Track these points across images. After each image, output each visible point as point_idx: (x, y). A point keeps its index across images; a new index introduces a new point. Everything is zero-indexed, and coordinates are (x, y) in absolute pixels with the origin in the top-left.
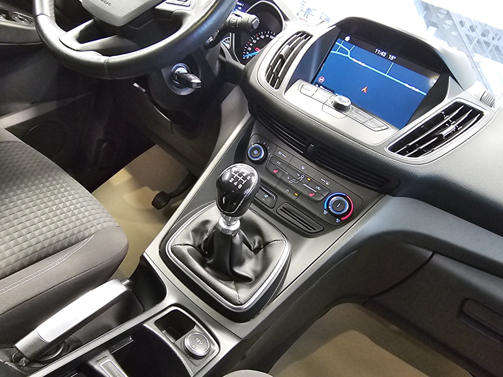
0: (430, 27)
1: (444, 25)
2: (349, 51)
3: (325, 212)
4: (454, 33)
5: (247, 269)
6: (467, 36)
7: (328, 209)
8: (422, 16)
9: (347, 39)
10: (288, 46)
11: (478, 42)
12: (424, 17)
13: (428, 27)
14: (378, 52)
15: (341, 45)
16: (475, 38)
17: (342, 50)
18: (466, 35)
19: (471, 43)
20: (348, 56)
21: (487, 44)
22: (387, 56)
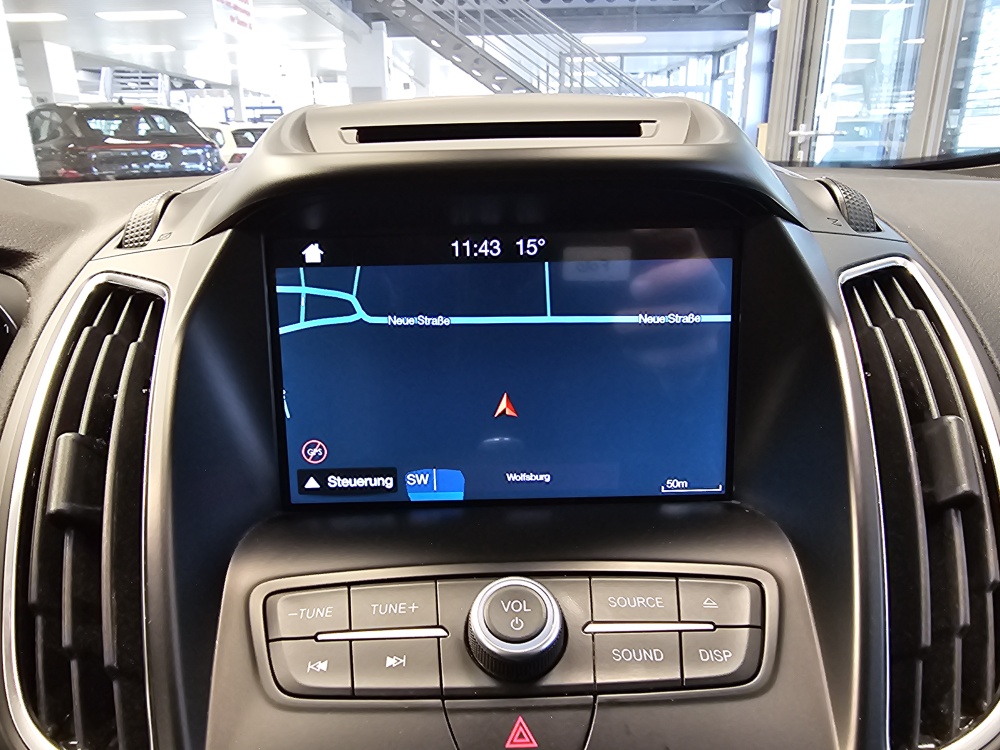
0: (373, 24)
1: (394, 12)
2: (352, 298)
4: (416, 18)
6: (439, 14)
8: (350, 11)
9: (313, 254)
10: (66, 439)
11: (461, 15)
12: (354, 11)
13: (370, 26)
14: (462, 249)
15: (304, 290)
16: (453, 12)
17: (318, 307)
18: (435, 12)
19: (452, 22)
20: (360, 314)
21: (475, 13)
22: (510, 250)
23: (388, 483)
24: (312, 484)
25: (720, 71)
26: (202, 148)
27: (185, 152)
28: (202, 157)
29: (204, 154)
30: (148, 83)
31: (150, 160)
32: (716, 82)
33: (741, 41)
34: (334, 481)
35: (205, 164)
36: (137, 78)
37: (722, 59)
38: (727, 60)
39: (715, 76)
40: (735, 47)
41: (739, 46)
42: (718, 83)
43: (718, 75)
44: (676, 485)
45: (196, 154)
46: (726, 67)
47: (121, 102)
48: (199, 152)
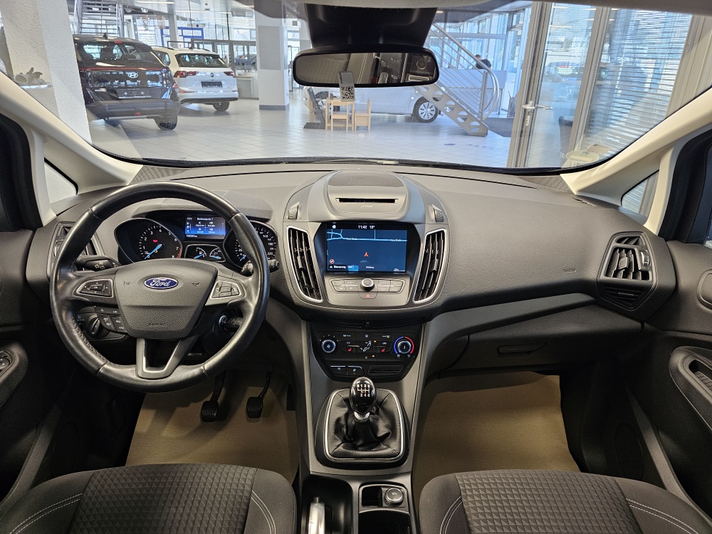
2: (341, 235)
3: (398, 356)
5: (382, 430)
7: (399, 353)
15: (332, 233)
17: (334, 236)
20: (342, 237)
22: (368, 228)
23: (345, 267)
24: (331, 267)
25: (513, 25)
26: (160, 71)
27: (147, 73)
28: (160, 76)
29: (162, 74)
30: (107, 9)
31: (125, 78)
32: (510, 32)
33: (528, 6)
34: (335, 267)
35: (162, 83)
36: (100, 5)
37: (515, 16)
38: (518, 17)
39: (510, 28)
40: (524, 10)
41: (527, 9)
42: (511, 34)
43: (512, 27)
44: (396, 270)
45: (156, 75)
46: (518, 22)
47: (105, 36)
48: (158, 73)
